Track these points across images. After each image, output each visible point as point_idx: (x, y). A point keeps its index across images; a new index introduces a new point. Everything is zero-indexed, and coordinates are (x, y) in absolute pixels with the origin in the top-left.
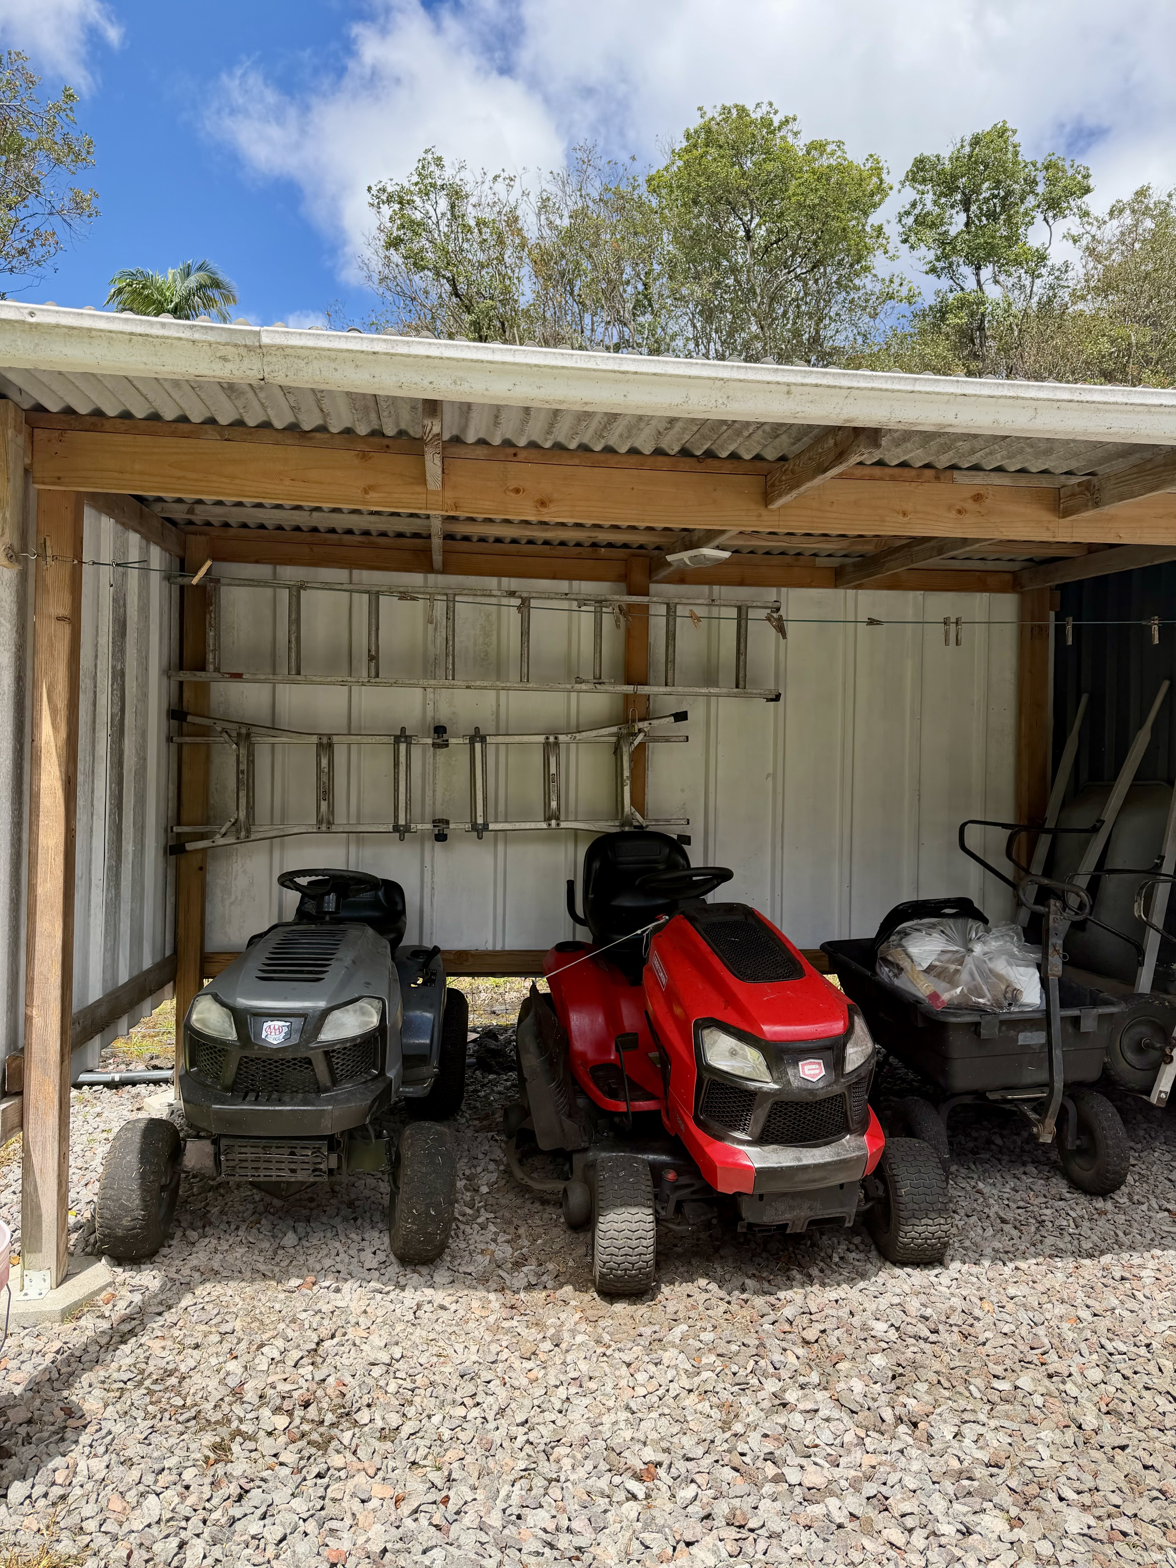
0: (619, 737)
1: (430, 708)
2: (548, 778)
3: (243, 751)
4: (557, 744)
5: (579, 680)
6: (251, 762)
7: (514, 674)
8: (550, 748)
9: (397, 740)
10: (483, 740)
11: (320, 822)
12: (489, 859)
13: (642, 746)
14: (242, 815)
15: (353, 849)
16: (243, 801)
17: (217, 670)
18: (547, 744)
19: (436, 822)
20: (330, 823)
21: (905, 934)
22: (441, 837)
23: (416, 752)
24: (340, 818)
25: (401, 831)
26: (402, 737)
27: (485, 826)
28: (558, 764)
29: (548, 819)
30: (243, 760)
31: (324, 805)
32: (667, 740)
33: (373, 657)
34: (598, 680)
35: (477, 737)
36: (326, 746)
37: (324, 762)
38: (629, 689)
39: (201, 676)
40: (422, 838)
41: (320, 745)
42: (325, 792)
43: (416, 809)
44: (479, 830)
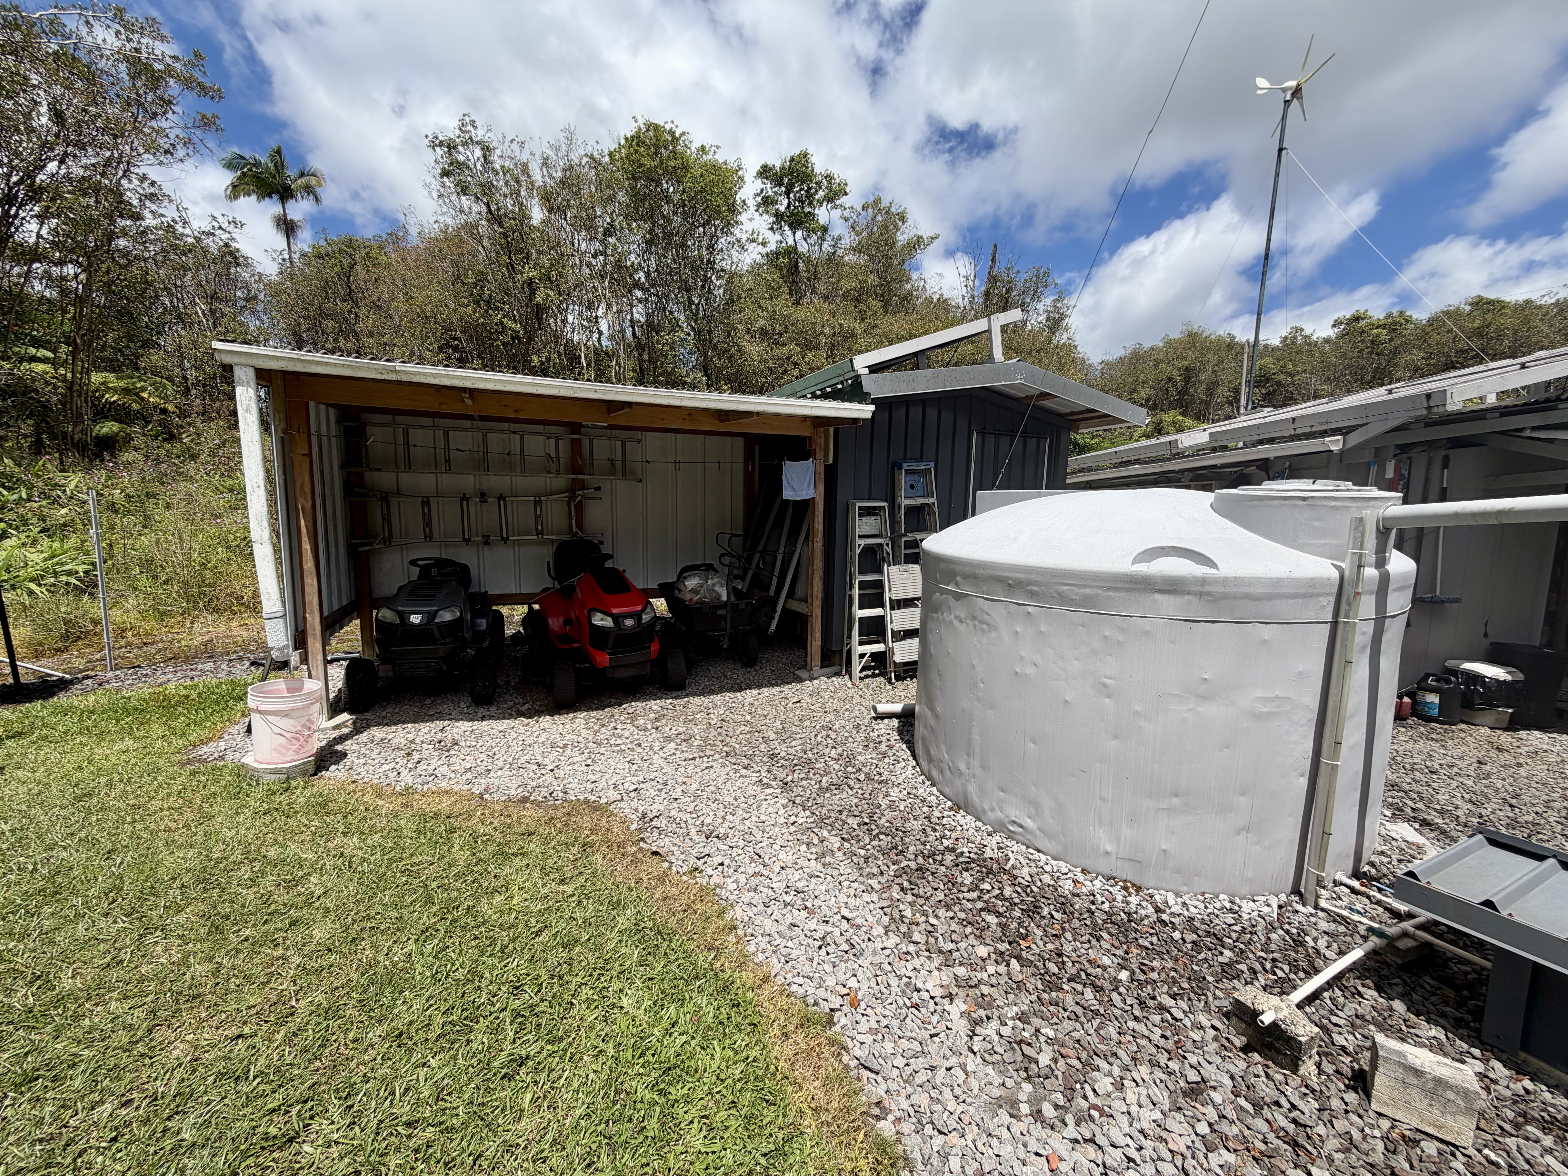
0: (569, 497)
1: (478, 484)
2: (536, 516)
3: (384, 505)
4: (540, 501)
5: (549, 473)
6: (389, 510)
7: (518, 470)
8: (537, 503)
9: (462, 499)
10: (504, 499)
11: (426, 537)
12: (512, 553)
13: (580, 502)
14: (386, 534)
15: (443, 550)
16: (386, 529)
17: (368, 466)
18: (535, 501)
19: (483, 536)
20: (431, 538)
21: (685, 578)
22: (486, 543)
23: (472, 505)
24: (436, 535)
25: (467, 541)
26: (464, 498)
27: (508, 538)
28: (541, 510)
29: (537, 535)
30: (385, 508)
31: (427, 530)
32: (591, 499)
33: (448, 461)
34: (558, 473)
35: (501, 498)
36: (426, 503)
37: (426, 510)
38: (573, 476)
39: (360, 470)
40: (477, 544)
41: (423, 502)
42: (428, 523)
43: (474, 531)
44: (505, 540)
